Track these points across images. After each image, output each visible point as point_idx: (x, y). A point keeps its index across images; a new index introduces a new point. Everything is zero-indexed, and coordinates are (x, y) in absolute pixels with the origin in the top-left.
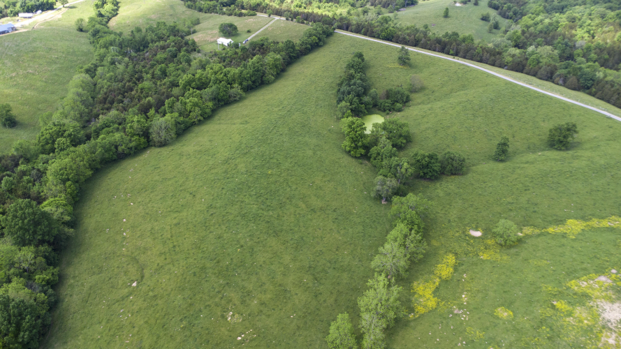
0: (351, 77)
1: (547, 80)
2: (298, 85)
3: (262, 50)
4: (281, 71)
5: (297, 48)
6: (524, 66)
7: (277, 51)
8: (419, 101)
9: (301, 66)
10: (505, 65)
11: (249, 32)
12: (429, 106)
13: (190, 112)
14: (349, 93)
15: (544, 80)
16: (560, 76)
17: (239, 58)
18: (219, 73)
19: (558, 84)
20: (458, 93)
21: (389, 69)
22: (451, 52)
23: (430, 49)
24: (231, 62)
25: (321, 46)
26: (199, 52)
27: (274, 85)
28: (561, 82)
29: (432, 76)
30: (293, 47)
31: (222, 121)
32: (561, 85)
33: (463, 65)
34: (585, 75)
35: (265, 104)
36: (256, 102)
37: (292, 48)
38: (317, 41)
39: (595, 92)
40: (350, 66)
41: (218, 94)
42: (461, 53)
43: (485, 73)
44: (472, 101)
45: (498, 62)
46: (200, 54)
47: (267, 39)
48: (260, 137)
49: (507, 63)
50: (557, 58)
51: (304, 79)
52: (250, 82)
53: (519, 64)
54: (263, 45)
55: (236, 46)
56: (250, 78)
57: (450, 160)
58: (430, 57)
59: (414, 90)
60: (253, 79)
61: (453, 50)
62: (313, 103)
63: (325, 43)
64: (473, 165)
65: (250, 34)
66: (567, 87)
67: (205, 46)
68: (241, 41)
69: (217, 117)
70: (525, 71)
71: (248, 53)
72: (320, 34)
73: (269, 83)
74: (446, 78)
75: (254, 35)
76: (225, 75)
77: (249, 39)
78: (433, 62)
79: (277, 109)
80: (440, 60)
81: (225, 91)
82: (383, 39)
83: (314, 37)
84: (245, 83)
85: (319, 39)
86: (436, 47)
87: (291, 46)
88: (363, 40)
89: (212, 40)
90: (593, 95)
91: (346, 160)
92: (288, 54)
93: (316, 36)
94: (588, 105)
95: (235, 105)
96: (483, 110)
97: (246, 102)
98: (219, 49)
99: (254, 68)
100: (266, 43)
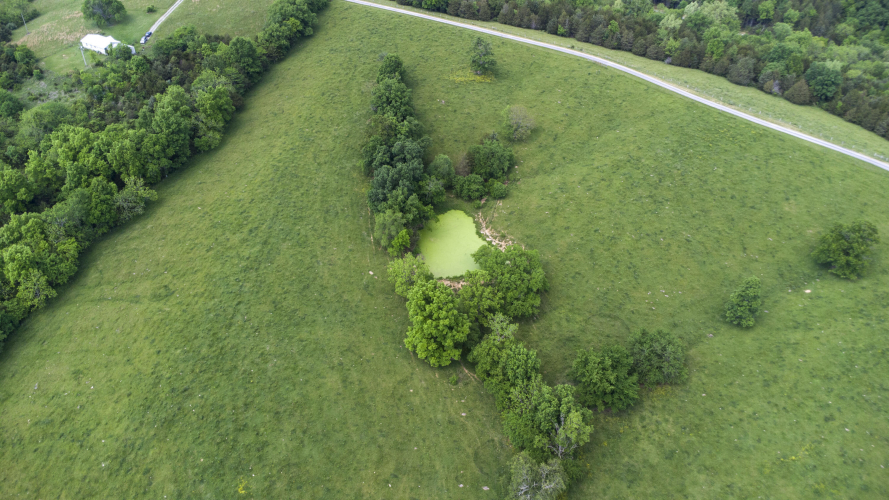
0: (391, 132)
1: (748, 85)
2: (276, 151)
3: (183, 62)
4: (232, 115)
5: (260, 50)
6: (701, 55)
7: (219, 66)
8: (533, 164)
9: (277, 93)
10: (667, 56)
11: (151, 11)
12: (556, 178)
13: (18, 284)
14: (395, 185)
15: (744, 85)
16: (773, 76)
17: (135, 90)
18: (85, 150)
19: (770, 93)
20: (603, 138)
21: (457, 86)
22: (561, 30)
23: (519, 26)
24: (116, 100)
25: (310, 37)
26: (41, 78)
27: (223, 154)
28: (776, 89)
29: (544, 98)
30: (251, 52)
31: (107, 290)
32: (775, 96)
33: (595, 64)
34: (820, 74)
35: (207, 222)
36: (187, 216)
37: (249, 56)
38: (301, 28)
39: (842, 108)
40: (385, 102)
41: (88, 213)
42: (580, 32)
43: (641, 82)
44: (639, 160)
45: (651, 49)
46: (42, 82)
47: (192, 32)
48: (204, 351)
49: (670, 51)
50: (737, 22)
51: (286, 134)
52: (165, 162)
53: (691, 52)
54: (185, 47)
55: (126, 55)
56: (164, 150)
57: (655, 359)
58: (529, 48)
59: (516, 136)
60: (171, 152)
61: (564, 25)
62: (317, 206)
63: (316, 28)
64: (691, 344)
65: (154, 16)
66: (788, 99)
67: (54, 59)
68: (135, 36)
69: (92, 276)
70: (703, 66)
71: (154, 74)
72: (304, 13)
73: (211, 150)
74: (572, 102)
75: (163, 19)
76: (101, 155)
77: (153, 29)
78: (536, 61)
79: (235, 239)
80: (548, 53)
81: (103, 201)
82: (428, 9)
83: (292, 19)
84: (152, 167)
85: (304, 23)
86: (530, 20)
87: (245, 50)
88: (391, 15)
89: (71, 38)
90: (841, 114)
91: (421, 381)
92: (242, 70)
93: (297, 18)
94: (850, 148)
95: (136, 231)
96: (667, 182)
97: (163, 217)
98: (85, 65)
99: (168, 127)
100: (190, 43)
